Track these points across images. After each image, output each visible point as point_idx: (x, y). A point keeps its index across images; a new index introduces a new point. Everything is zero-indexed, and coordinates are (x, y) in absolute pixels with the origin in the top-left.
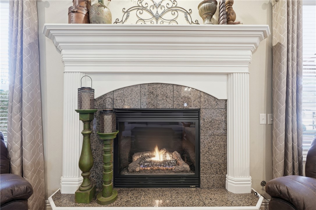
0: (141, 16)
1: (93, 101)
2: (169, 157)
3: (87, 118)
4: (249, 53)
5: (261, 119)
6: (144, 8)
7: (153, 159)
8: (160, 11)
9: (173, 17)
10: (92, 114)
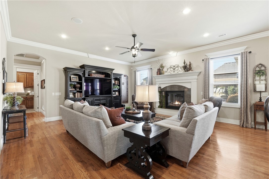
0: (171, 70)
1: (161, 89)
2: (179, 103)
3: (160, 92)
4: (197, 76)
5: (201, 93)
6: (171, 68)
7: (175, 103)
8: (175, 68)
9: (178, 69)
10: (161, 92)
